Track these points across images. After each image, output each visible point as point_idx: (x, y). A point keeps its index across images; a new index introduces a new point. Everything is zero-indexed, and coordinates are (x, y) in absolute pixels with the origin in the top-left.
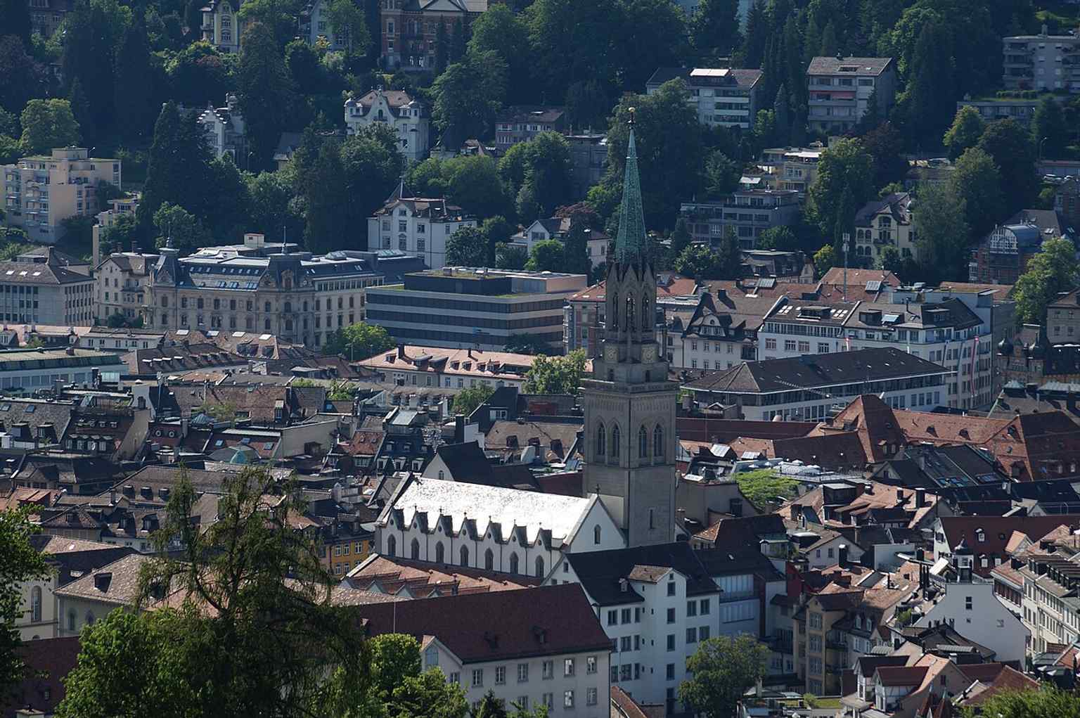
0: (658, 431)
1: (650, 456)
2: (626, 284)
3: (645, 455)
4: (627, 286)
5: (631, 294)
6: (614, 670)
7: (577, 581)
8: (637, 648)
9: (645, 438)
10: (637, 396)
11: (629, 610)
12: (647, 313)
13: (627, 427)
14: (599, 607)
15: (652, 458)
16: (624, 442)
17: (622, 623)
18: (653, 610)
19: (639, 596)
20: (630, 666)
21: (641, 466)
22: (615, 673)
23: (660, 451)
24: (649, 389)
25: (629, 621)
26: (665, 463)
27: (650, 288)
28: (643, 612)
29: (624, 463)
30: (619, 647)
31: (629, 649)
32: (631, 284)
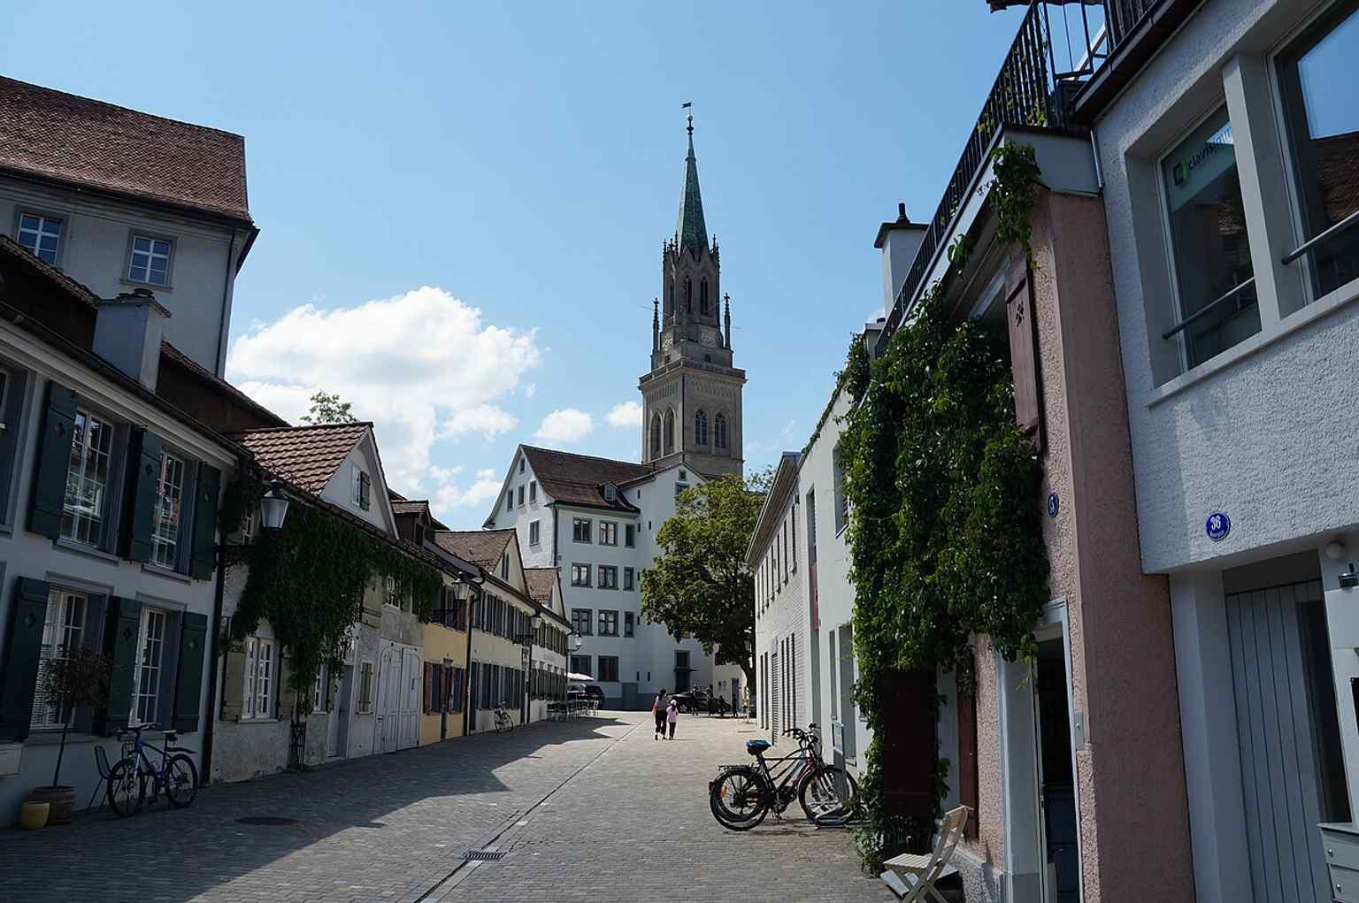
0: (720, 420)
1: (711, 444)
2: (683, 265)
3: (704, 442)
4: (684, 268)
5: (687, 276)
6: (585, 616)
7: (533, 479)
8: (630, 587)
9: (704, 425)
10: (691, 372)
11: (615, 525)
12: (706, 297)
13: (680, 405)
14: (556, 505)
15: (713, 446)
16: (678, 424)
17: (601, 543)
18: (650, 523)
19: (632, 506)
20: (616, 614)
21: (699, 452)
22: (587, 621)
23: (724, 443)
24: (708, 369)
25: (615, 543)
26: (730, 456)
27: (708, 273)
28: (639, 531)
29: (678, 447)
30: (595, 582)
31: (615, 587)
32: (687, 265)
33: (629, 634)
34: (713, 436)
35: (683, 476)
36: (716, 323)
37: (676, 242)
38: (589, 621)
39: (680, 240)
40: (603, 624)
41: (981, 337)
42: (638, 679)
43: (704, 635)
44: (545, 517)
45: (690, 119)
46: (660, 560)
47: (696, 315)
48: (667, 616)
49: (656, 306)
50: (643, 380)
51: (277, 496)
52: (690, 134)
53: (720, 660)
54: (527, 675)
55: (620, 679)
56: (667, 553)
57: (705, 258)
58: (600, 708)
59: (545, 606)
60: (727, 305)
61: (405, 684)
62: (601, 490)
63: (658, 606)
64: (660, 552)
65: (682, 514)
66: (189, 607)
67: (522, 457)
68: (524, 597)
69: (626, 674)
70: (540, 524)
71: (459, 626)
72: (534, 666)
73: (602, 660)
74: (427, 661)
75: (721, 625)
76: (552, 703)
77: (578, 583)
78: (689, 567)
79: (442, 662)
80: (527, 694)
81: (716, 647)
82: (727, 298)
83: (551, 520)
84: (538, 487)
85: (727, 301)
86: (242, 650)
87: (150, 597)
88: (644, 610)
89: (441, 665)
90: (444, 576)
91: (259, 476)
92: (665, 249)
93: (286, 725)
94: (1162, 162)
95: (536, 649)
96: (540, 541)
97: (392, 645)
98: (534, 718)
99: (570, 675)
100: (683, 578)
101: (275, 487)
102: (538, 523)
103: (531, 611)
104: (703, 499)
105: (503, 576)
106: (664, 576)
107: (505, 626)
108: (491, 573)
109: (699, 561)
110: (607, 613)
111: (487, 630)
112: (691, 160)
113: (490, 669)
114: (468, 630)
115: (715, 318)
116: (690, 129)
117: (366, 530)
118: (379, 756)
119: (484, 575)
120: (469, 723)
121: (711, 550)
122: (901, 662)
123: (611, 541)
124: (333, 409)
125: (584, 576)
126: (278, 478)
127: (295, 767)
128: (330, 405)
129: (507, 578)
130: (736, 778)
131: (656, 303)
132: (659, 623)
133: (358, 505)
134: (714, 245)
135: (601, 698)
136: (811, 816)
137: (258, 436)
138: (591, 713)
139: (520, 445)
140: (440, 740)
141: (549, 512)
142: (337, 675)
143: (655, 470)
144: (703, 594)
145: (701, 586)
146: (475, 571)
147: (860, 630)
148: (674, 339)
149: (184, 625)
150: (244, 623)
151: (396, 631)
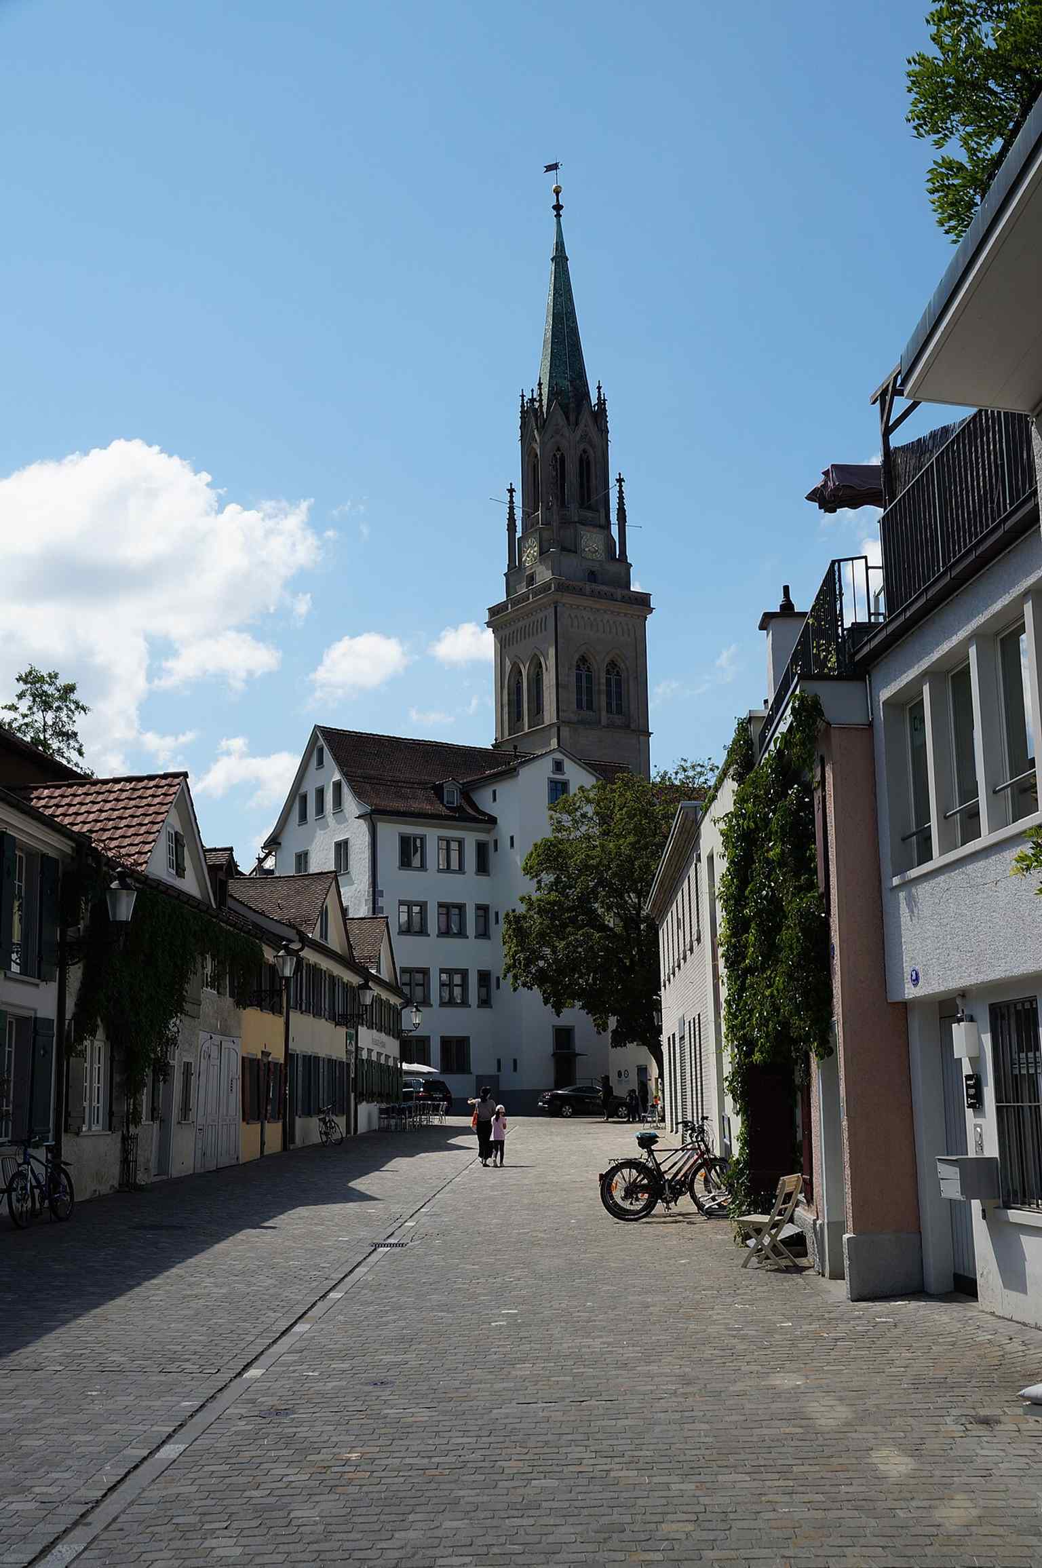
0: (613, 672)
1: (601, 709)
2: (551, 432)
3: (590, 705)
4: (553, 436)
5: (558, 449)
6: (419, 977)
7: (337, 776)
8: (484, 934)
9: (589, 679)
10: (567, 599)
11: (461, 843)
12: (588, 481)
13: (552, 651)
14: (372, 817)
15: (604, 713)
16: (549, 679)
17: (439, 871)
18: (512, 838)
19: (485, 814)
20: (464, 973)
21: (582, 722)
22: (422, 985)
23: (619, 706)
24: (592, 594)
25: (461, 869)
26: (628, 727)
27: (590, 443)
28: (496, 850)
29: (550, 714)
30: (433, 925)
31: (462, 934)
32: (557, 432)
33: (485, 1002)
34: (603, 698)
35: (558, 766)
36: (603, 521)
37: (540, 395)
38: (425, 985)
39: (545, 390)
40: (446, 989)
41: (806, 800)
42: (499, 1069)
43: (595, 1004)
44: (357, 833)
45: (557, 192)
46: (530, 899)
47: (574, 511)
48: (541, 978)
49: (511, 496)
50: (493, 611)
51: (124, 886)
52: (558, 216)
53: (619, 1039)
54: (352, 1067)
55: (472, 1069)
56: (539, 889)
57: (586, 418)
58: (447, 1113)
59: (373, 972)
60: (621, 492)
61: (224, 1085)
62: (438, 791)
63: (527, 965)
64: (528, 886)
65: (559, 831)
66: (38, 1012)
67: (319, 744)
68: (348, 961)
69: (481, 1062)
70: (350, 844)
71: (275, 1009)
72: (361, 1055)
73: (446, 1042)
74: (245, 1055)
75: (618, 990)
76: (384, 1106)
77: (407, 930)
78: (570, 909)
79: (259, 1056)
80: (353, 1095)
81: (613, 1022)
82: (620, 481)
83: (366, 839)
84: (346, 791)
85: (621, 486)
86: (82, 1054)
87: (12, 1005)
88: (508, 970)
89: (259, 1060)
90: (265, 948)
91: (98, 862)
92: (523, 406)
93: (117, 1137)
94: (910, 709)
95: (363, 1031)
96: (351, 868)
97: (211, 1038)
98: (362, 1127)
99: (405, 1066)
100: (564, 926)
101: (122, 877)
102: (346, 842)
103: (356, 980)
104: (589, 810)
105: (321, 936)
106: (536, 923)
107: (326, 1004)
108: (310, 935)
109: (585, 899)
110: (450, 972)
111: (306, 1011)
112: (560, 259)
113: (311, 1061)
114: (285, 1014)
115: (603, 514)
116: (558, 208)
117: (189, 905)
118: (201, 1175)
119: (303, 939)
120: (288, 1135)
121: (601, 882)
122: (757, 1057)
123: (455, 865)
124: (49, 692)
125: (416, 919)
126: (123, 866)
127: (128, 1186)
128: (46, 687)
129: (326, 939)
130: (626, 1171)
131: (511, 491)
132: (530, 988)
133: (174, 872)
134: (599, 398)
135: (447, 1098)
136: (700, 1206)
137: (46, 792)
138: (436, 1120)
139: (316, 727)
140: (259, 1157)
141: (362, 827)
142: (161, 1078)
143: (517, 757)
144: (592, 947)
145: (588, 936)
146: (291, 934)
147: (729, 1027)
148: (540, 548)
149: (36, 1032)
150: (84, 1024)
151: (213, 1021)
